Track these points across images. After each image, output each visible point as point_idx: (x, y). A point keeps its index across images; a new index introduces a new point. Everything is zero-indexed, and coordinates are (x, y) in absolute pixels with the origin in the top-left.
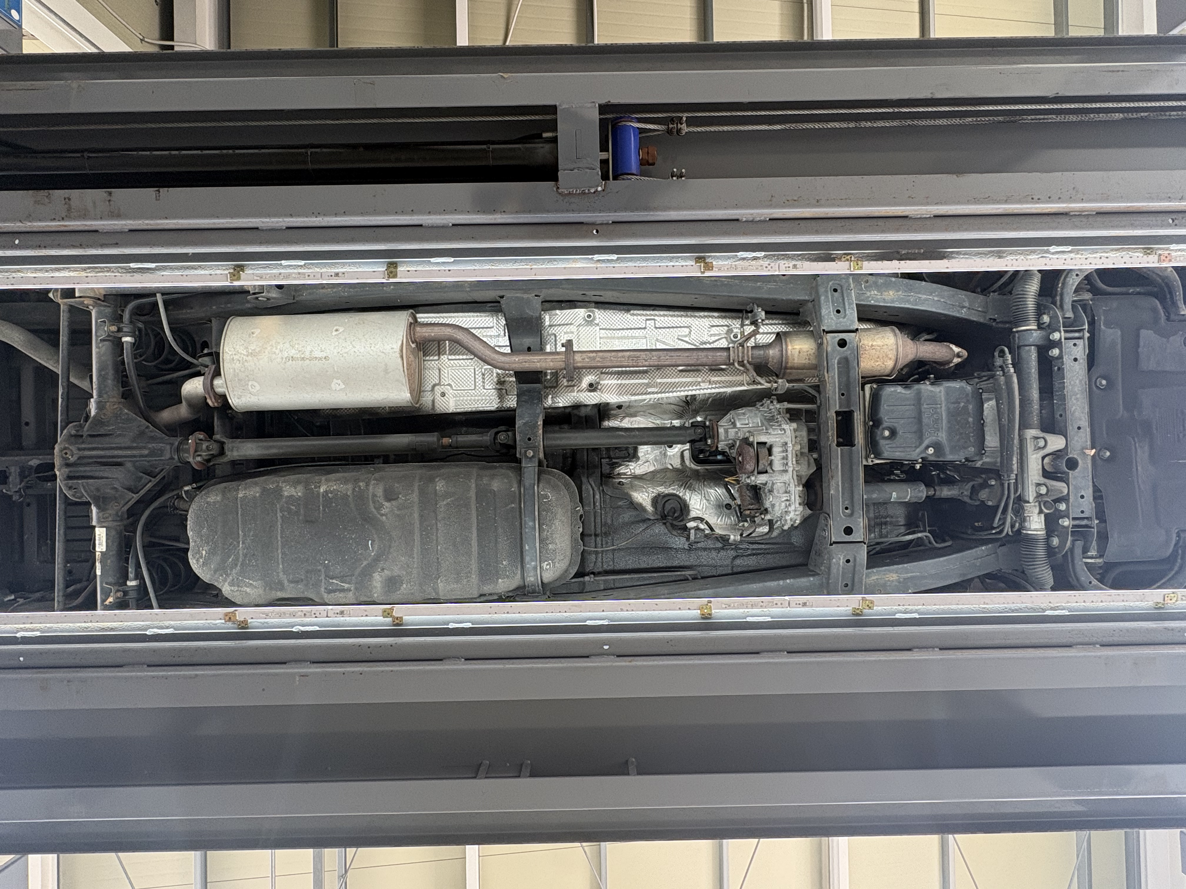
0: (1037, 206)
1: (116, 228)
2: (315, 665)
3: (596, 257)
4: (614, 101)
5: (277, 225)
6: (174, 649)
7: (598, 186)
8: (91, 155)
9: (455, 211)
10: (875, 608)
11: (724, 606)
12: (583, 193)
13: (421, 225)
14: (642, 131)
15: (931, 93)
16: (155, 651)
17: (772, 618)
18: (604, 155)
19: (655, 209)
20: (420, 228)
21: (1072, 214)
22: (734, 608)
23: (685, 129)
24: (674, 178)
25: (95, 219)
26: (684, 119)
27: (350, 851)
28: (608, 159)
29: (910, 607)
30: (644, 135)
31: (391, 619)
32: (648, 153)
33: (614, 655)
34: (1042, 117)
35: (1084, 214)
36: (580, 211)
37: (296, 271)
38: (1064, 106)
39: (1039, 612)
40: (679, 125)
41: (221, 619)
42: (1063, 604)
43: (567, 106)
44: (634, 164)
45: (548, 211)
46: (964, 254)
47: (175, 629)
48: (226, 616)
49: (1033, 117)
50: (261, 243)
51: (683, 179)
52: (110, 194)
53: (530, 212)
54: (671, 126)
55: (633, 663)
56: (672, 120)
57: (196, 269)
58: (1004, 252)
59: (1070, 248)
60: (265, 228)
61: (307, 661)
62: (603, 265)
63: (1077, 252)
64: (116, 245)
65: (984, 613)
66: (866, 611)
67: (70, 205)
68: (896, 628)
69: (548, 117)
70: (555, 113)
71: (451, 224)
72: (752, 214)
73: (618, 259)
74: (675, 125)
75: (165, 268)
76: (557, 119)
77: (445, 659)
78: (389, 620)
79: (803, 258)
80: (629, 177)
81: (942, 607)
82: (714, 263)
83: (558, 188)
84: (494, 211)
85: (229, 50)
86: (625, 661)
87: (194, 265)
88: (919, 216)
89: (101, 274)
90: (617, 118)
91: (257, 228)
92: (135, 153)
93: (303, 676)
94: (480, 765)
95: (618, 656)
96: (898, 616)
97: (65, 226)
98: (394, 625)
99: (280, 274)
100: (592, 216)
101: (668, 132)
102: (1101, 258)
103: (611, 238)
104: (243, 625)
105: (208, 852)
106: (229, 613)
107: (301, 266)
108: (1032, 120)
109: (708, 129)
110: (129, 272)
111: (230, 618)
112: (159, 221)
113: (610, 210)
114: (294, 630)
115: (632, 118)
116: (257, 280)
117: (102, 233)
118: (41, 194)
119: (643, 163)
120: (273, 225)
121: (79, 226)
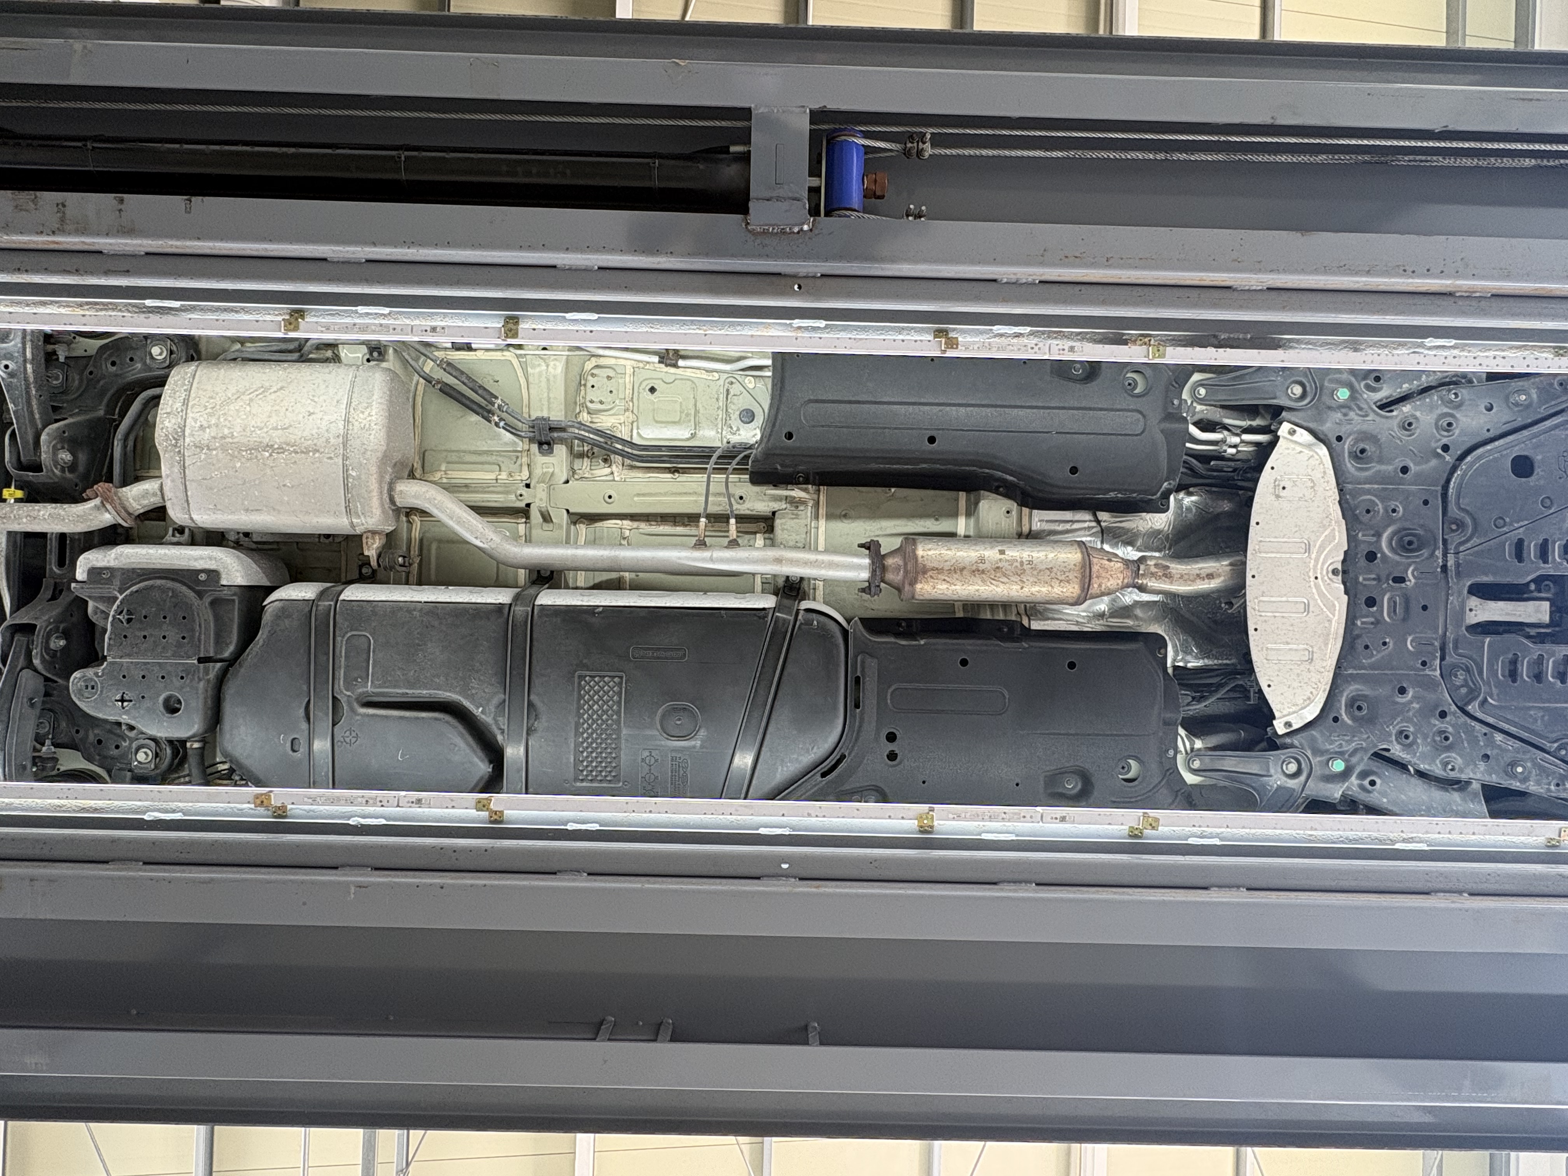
0: (1410, 280)
1: (127, 248)
2: (377, 872)
3: (797, 322)
4: (832, 106)
5: (354, 256)
6: (183, 842)
7: (803, 224)
8: (95, 145)
9: (604, 249)
10: (1160, 828)
11: (951, 816)
12: (783, 232)
13: (554, 267)
14: (868, 150)
15: (1273, 118)
16: (154, 843)
17: (1017, 835)
18: (814, 182)
19: (882, 260)
20: (553, 270)
21: (1458, 294)
22: (966, 819)
23: (928, 150)
24: (910, 218)
25: (98, 235)
26: (928, 136)
27: (416, 1134)
28: (820, 187)
29: (1209, 830)
30: (871, 156)
31: (487, 813)
32: (875, 181)
33: (795, 878)
34: (1424, 158)
35: (1474, 295)
36: (776, 257)
37: (376, 322)
38: (1455, 145)
39: (1387, 844)
40: (920, 144)
41: (249, 802)
42: (1420, 835)
43: (766, 110)
44: (855, 197)
45: (733, 256)
46: (1306, 343)
47: (185, 814)
48: (257, 798)
49: (1411, 157)
50: (330, 280)
51: (923, 219)
52: (122, 201)
53: (707, 255)
54: (909, 145)
55: (822, 890)
56: (911, 137)
57: (237, 312)
58: (1361, 343)
59: (1453, 342)
60: (335, 260)
61: (368, 867)
62: (806, 334)
63: (1462, 348)
64: (127, 273)
65: (1310, 841)
66: (1148, 832)
67: (64, 213)
68: (1188, 858)
69: (739, 124)
70: (751, 120)
71: (596, 267)
72: (1015, 274)
73: (827, 327)
74: (915, 145)
75: (193, 309)
76: (750, 128)
77: (560, 871)
78: (484, 814)
79: (1083, 337)
80: (848, 213)
81: (1253, 831)
82: (960, 339)
83: (748, 224)
84: (656, 252)
86: (811, 887)
87: (235, 307)
88: (1247, 288)
89: (103, 313)
90: (835, 130)
91: (325, 260)
92: (160, 145)
93: (360, 887)
94: (601, 1023)
95: (801, 879)
96: (1191, 841)
97: (57, 243)
98: (491, 822)
99: (354, 325)
100: (793, 266)
101: (905, 154)
102: (1495, 358)
103: (818, 295)
104: (280, 812)
105: (217, 1128)
106: (262, 795)
107: (383, 315)
108: (1410, 161)
109: (960, 151)
110: (144, 312)
111: (262, 802)
112: (188, 243)
113: (819, 259)
114: (351, 822)
115: (856, 131)
116: (322, 332)
117: (108, 255)
118: (24, 197)
119: (869, 194)
120: (347, 256)
121: (75, 244)
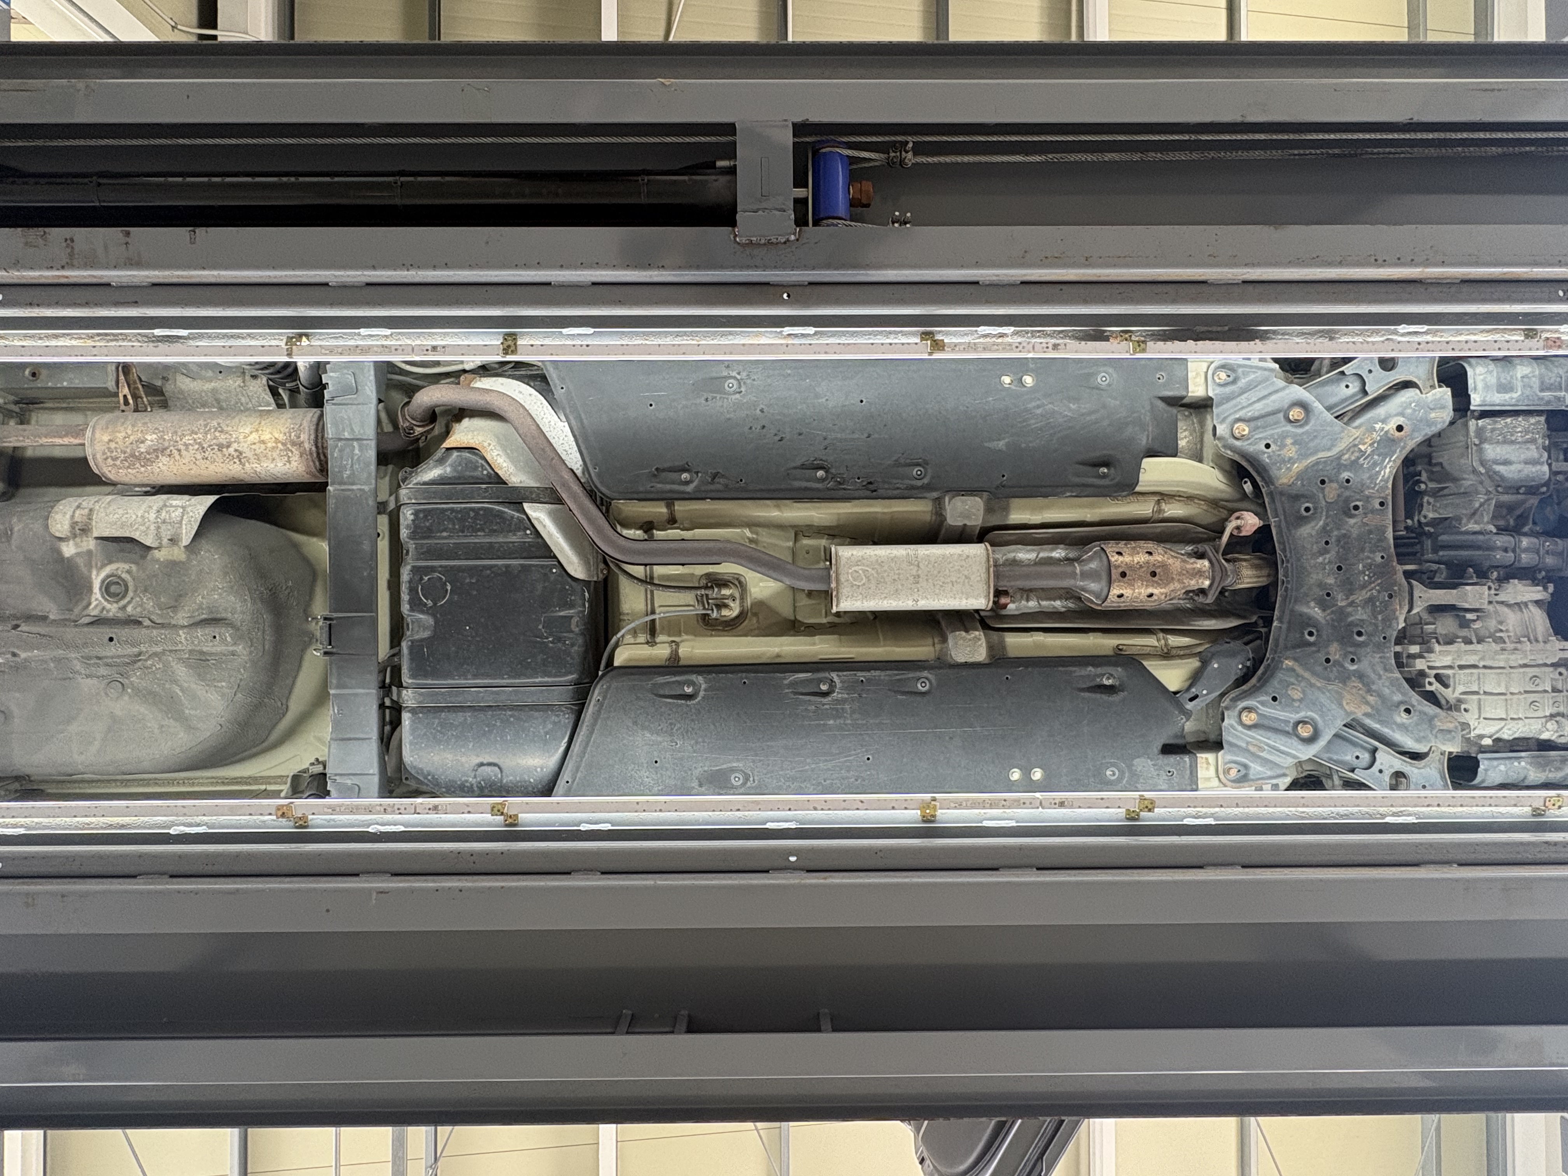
0: (1382, 270)
1: (134, 280)
2: (397, 878)
3: (787, 330)
4: (814, 118)
5: (355, 280)
6: (208, 854)
7: (791, 234)
8: (101, 181)
9: (597, 265)
10: (1156, 810)
11: (953, 805)
12: (769, 243)
13: (549, 284)
14: (852, 160)
15: (1242, 116)
16: (181, 856)
17: (1017, 822)
18: (800, 192)
19: (867, 267)
20: (546, 287)
21: (1428, 282)
22: (967, 808)
23: (911, 158)
24: (896, 225)
25: (107, 268)
26: (910, 145)
27: (444, 1130)
28: (807, 198)
29: (1204, 810)
30: (856, 166)
31: (502, 817)
32: (861, 190)
33: (802, 870)
34: (1393, 150)
35: (1445, 282)
36: (765, 268)
37: (379, 343)
38: (1419, 136)
39: (1377, 819)
40: (903, 153)
41: (270, 814)
42: (1409, 809)
43: (750, 125)
44: (842, 206)
45: (722, 267)
46: (1283, 334)
47: (209, 827)
48: (279, 809)
49: (1380, 150)
50: (332, 304)
51: (908, 225)
52: (128, 234)
53: (698, 268)
54: (892, 154)
55: (829, 881)
56: (894, 145)
57: (243, 338)
58: (1336, 332)
59: (1425, 328)
60: (336, 284)
61: (387, 873)
62: (796, 341)
63: (1434, 333)
64: (135, 304)
66: (1144, 814)
67: (72, 248)
68: (1183, 838)
69: (724, 139)
70: (735, 135)
71: (589, 283)
72: (998, 276)
73: (816, 333)
74: (898, 154)
75: (201, 337)
76: (735, 143)
77: (574, 871)
79: (1065, 334)
80: (835, 221)
82: (946, 341)
83: (736, 235)
84: (649, 266)
85: (292, 42)
86: (818, 878)
87: (242, 334)
88: (1222, 282)
89: (114, 343)
90: (820, 143)
91: (326, 284)
92: (163, 179)
93: (381, 892)
94: (620, 1017)
95: (808, 871)
96: (1186, 821)
97: (67, 277)
98: (507, 826)
99: (357, 347)
100: (782, 275)
101: (888, 163)
102: (1467, 342)
103: (806, 304)
104: (302, 823)
106: (283, 806)
107: (386, 336)
108: (1378, 154)
109: (942, 159)
110: (153, 341)
111: (284, 813)
112: (194, 273)
113: (806, 267)
114: (370, 830)
115: (840, 143)
116: (326, 354)
117: (117, 287)
118: (34, 234)
119: (854, 203)
120: (349, 280)
121: (85, 277)
